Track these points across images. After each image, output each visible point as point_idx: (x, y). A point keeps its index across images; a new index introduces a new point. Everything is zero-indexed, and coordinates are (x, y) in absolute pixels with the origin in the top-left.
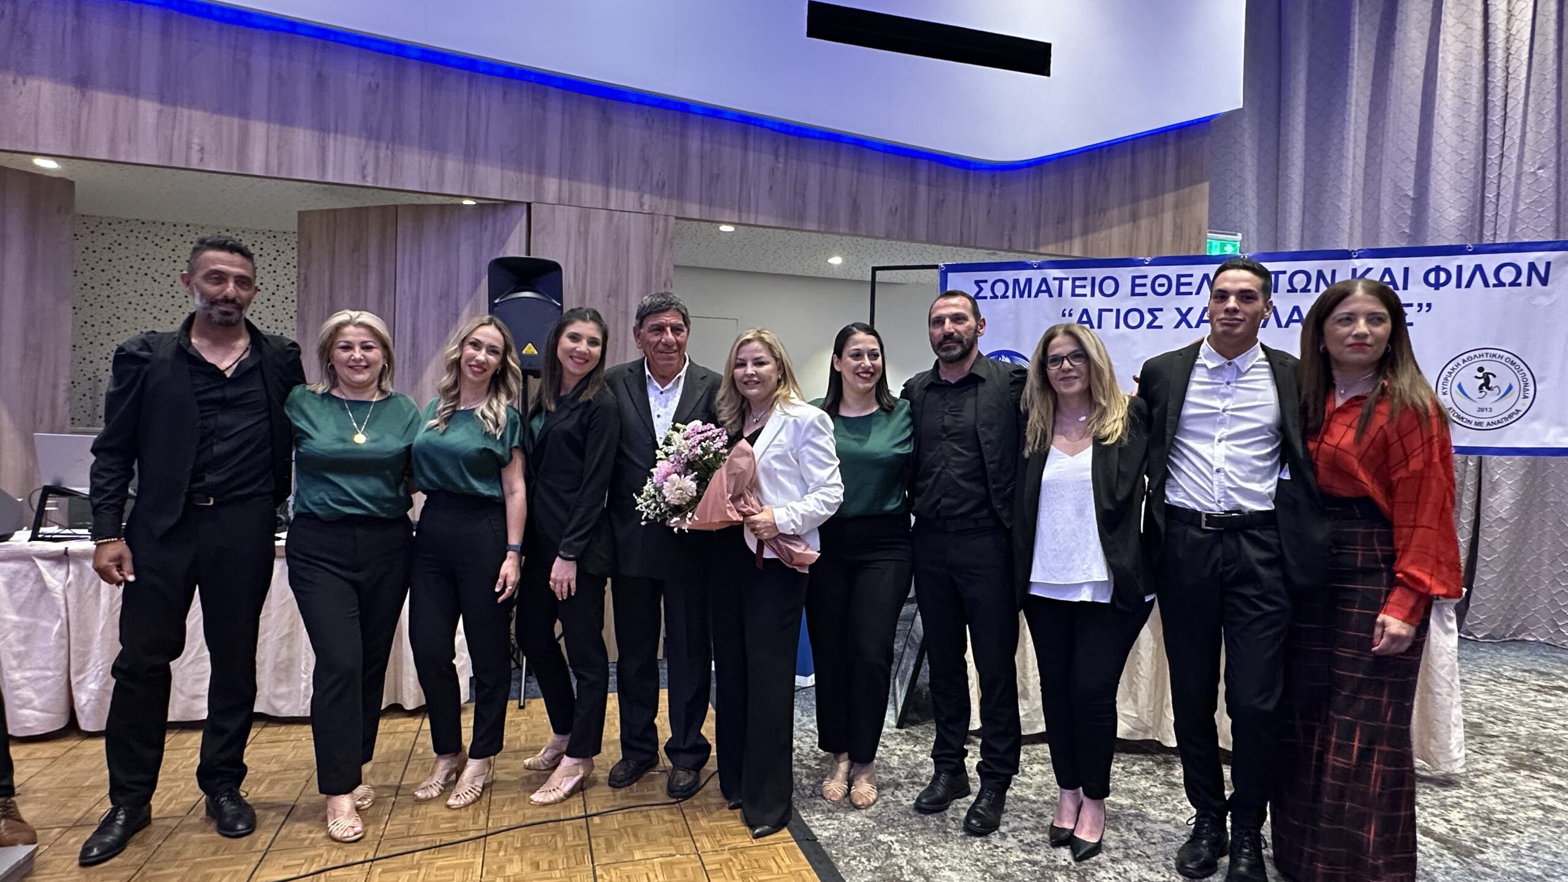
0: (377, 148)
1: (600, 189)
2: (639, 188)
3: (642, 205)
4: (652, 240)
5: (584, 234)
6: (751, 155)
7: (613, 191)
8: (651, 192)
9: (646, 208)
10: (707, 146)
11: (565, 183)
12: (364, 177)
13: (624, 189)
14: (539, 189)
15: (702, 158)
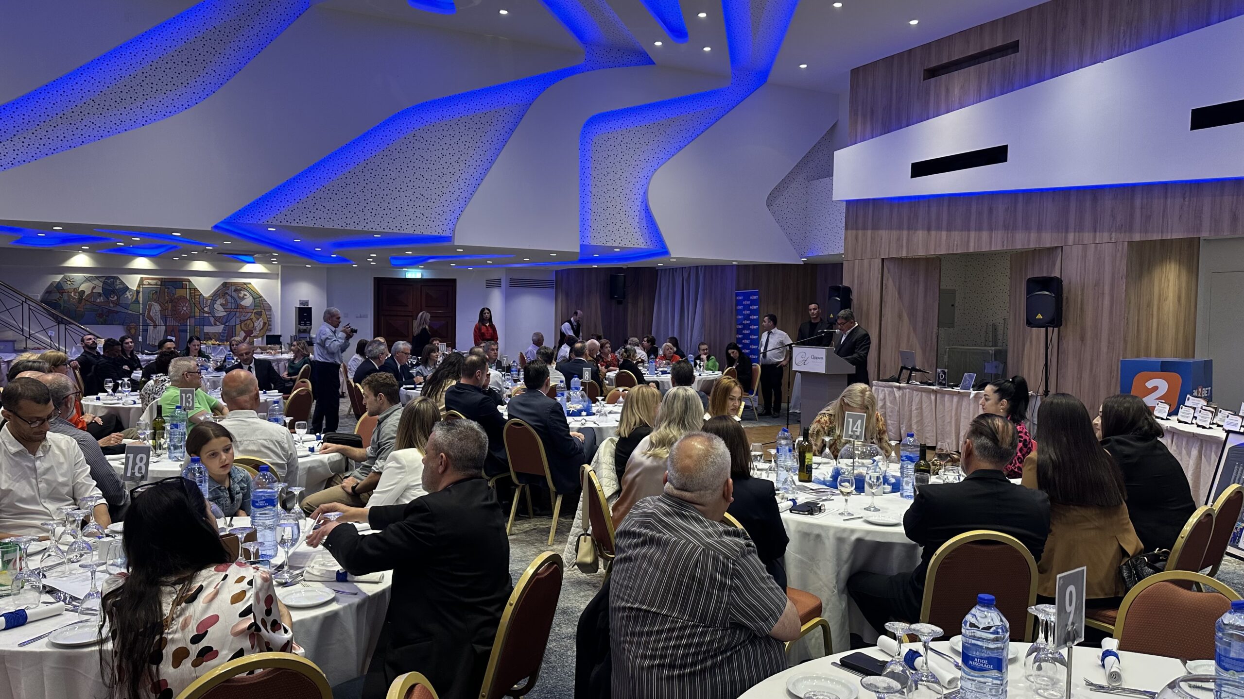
0: (1008, 233)
1: (1092, 235)
2: (1110, 231)
3: (1111, 239)
4: (1116, 255)
5: (1084, 257)
6: (1169, 200)
7: (1098, 234)
8: (1116, 231)
9: (1113, 240)
10: (1145, 201)
11: (1077, 234)
12: (1003, 246)
13: (1103, 232)
14: (1066, 238)
15: (1141, 208)
